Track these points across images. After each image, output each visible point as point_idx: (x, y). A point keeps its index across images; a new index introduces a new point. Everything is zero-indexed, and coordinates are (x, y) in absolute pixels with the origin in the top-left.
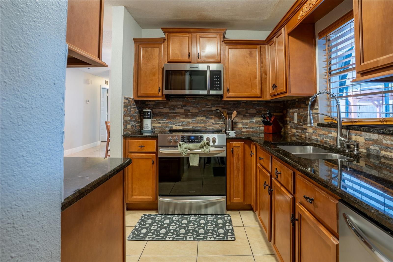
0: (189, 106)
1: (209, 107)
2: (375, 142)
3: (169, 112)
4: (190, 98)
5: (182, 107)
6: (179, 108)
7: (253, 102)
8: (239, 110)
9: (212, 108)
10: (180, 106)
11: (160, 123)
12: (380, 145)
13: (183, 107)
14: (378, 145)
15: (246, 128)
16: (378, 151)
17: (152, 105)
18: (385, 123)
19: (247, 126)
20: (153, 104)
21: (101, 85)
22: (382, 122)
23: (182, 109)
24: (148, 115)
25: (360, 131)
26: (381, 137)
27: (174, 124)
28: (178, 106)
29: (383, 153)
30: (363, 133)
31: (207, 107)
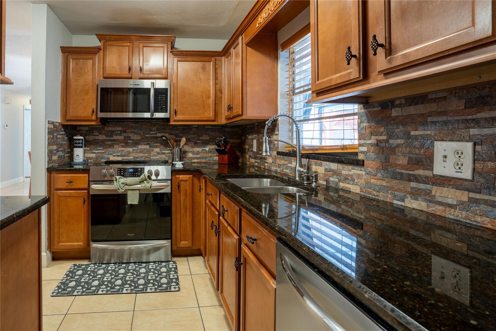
0: (129, 132)
1: (154, 133)
2: (335, 173)
3: (105, 140)
4: (131, 122)
5: (121, 133)
6: (117, 135)
7: (206, 127)
8: (189, 136)
9: (158, 134)
10: (119, 132)
11: (94, 153)
12: (339, 176)
13: (123, 134)
14: (337, 176)
15: (197, 158)
16: (337, 183)
17: (84, 130)
18: (345, 151)
19: (198, 156)
20: (86, 129)
21: (24, 105)
22: (342, 149)
23: (121, 136)
24: (79, 143)
25: (321, 160)
26: (340, 166)
27: (111, 154)
28: (116, 132)
29: (342, 185)
30: (323, 162)
31: (151, 132)
